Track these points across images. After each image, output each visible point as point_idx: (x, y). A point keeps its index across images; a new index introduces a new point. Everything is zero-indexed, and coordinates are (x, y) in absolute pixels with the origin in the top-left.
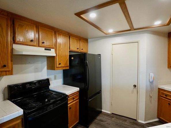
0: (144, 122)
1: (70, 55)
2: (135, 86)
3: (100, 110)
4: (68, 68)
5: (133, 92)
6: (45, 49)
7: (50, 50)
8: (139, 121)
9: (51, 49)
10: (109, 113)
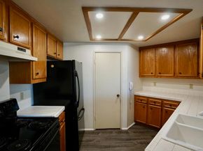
0: (127, 129)
1: (48, 62)
2: (118, 96)
3: (83, 130)
4: (45, 80)
5: (116, 102)
6: (19, 49)
7: (25, 51)
8: (123, 129)
9: (27, 50)
10: (93, 130)
